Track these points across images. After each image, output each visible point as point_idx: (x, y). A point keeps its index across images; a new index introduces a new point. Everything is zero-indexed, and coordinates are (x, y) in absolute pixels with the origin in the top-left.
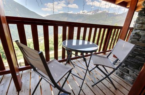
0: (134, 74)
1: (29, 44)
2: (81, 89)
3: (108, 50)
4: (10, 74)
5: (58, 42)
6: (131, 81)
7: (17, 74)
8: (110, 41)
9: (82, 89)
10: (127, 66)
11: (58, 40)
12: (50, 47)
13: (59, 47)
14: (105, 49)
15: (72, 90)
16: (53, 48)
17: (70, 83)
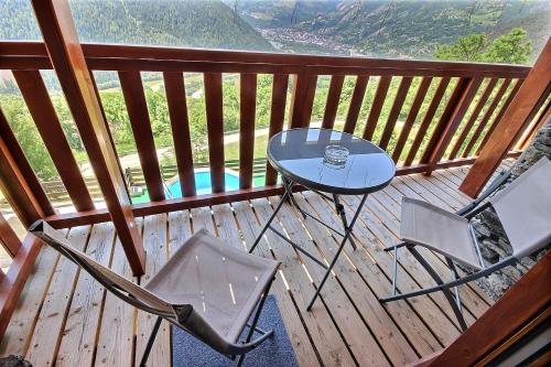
0: (515, 270)
1: (151, 102)
2: (318, 294)
3: (444, 160)
4: (111, 224)
5: (258, 100)
6: (496, 289)
7: (131, 225)
8: (473, 106)
9: (322, 292)
10: (497, 239)
11: (258, 91)
12: (224, 117)
13: (258, 120)
14: (434, 155)
15: (290, 292)
16: (238, 123)
17: (287, 270)
